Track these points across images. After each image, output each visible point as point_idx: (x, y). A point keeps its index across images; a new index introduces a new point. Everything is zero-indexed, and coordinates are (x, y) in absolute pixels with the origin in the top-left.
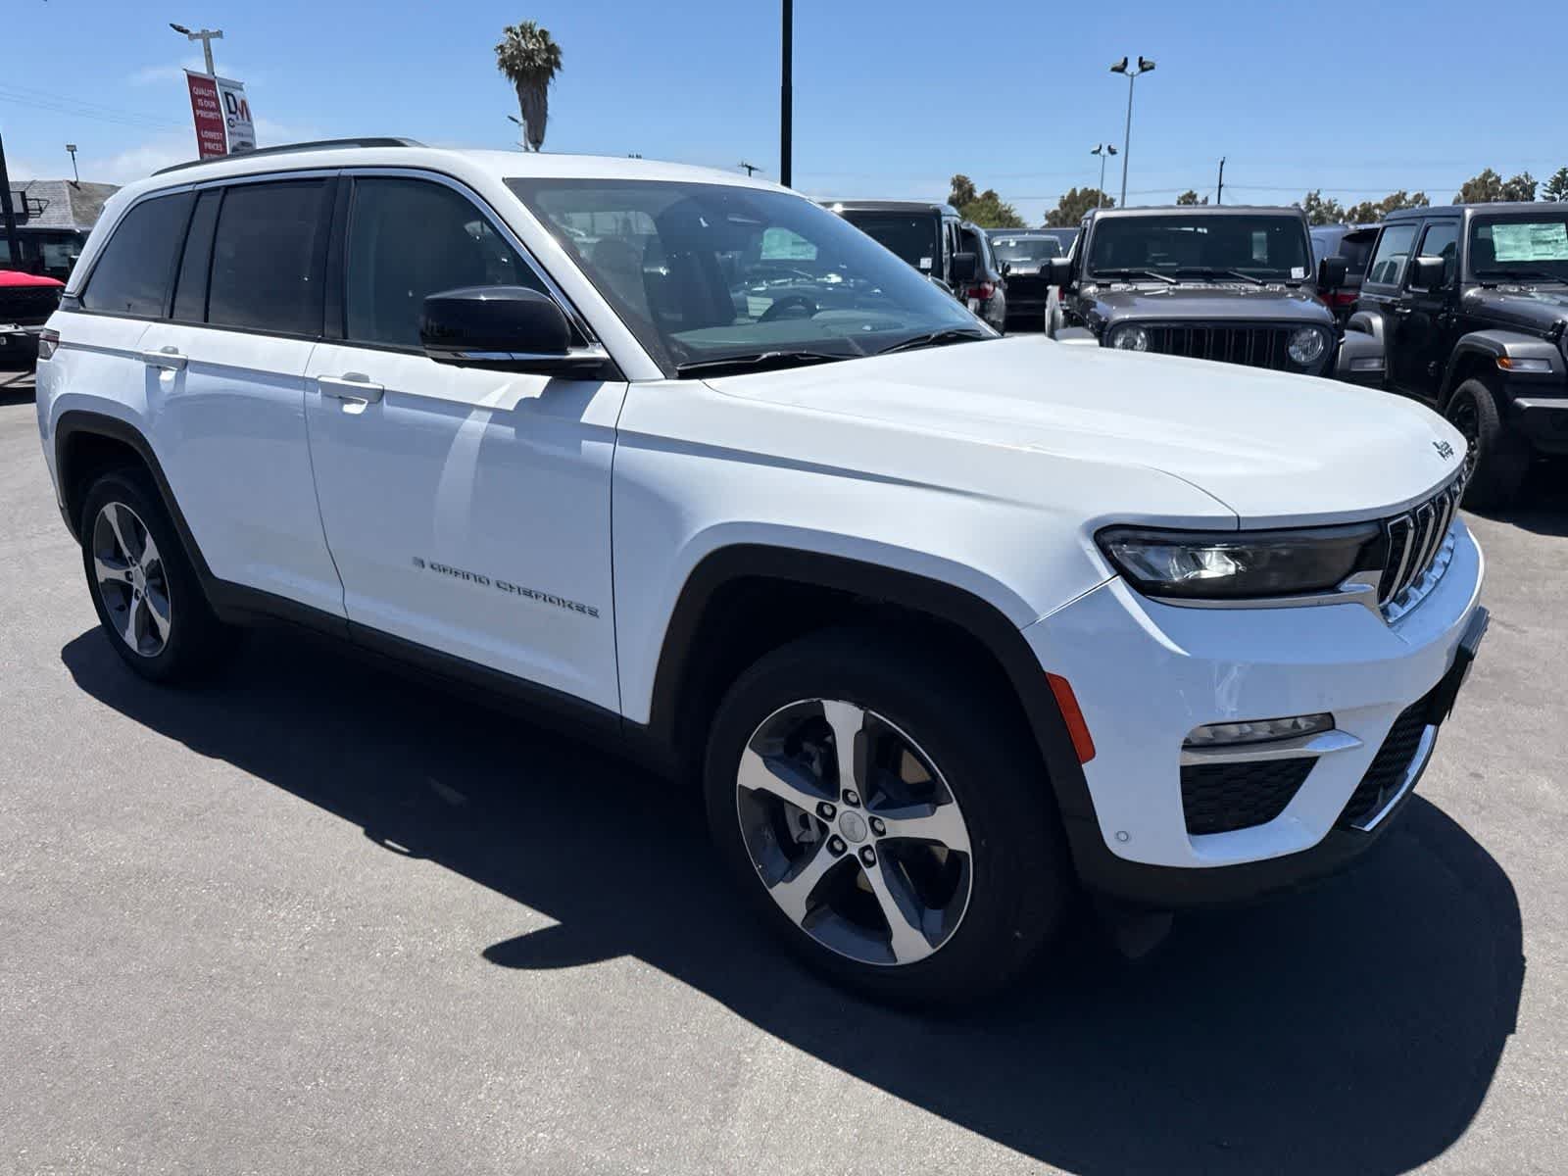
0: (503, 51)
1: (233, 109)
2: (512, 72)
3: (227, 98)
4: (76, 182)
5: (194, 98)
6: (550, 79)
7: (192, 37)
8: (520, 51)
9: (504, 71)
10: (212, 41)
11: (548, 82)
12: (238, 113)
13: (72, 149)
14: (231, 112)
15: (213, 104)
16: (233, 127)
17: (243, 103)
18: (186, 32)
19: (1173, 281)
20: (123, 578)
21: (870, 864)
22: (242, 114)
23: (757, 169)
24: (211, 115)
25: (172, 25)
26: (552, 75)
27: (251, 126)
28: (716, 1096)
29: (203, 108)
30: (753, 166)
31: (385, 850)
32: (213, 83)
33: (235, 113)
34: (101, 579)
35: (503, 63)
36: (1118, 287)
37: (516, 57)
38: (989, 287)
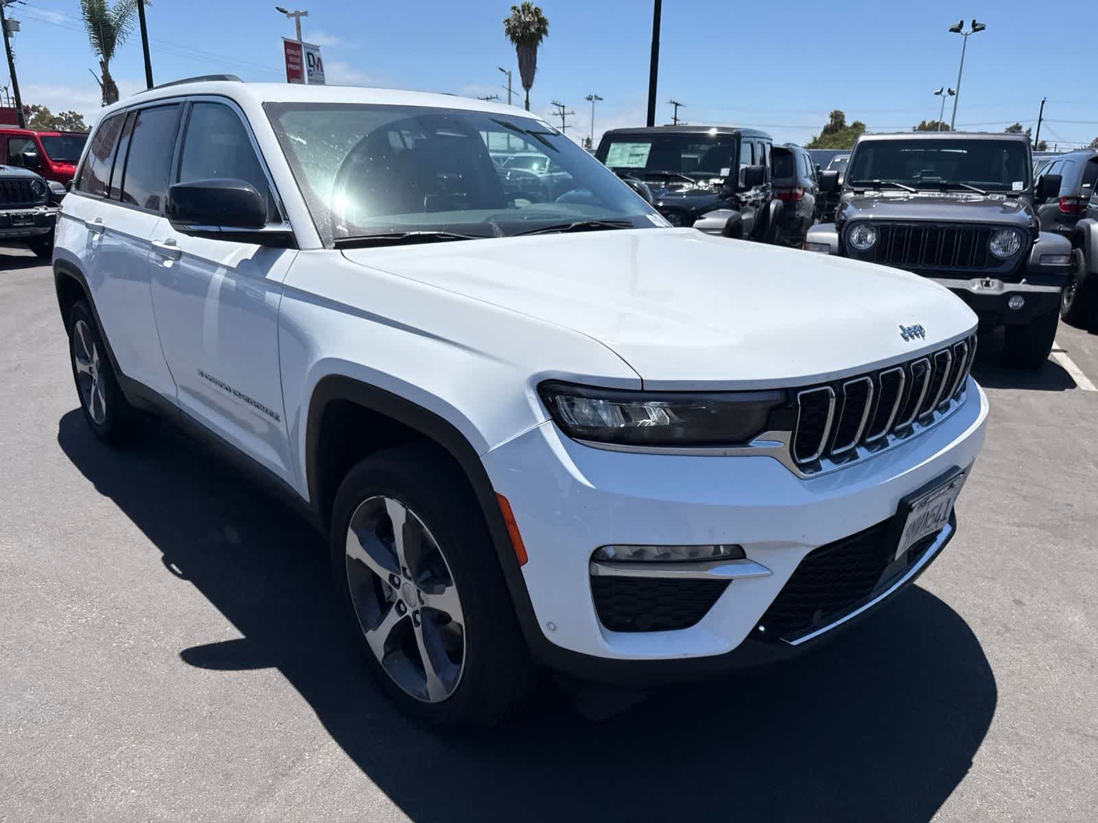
0: (509, 24)
1: (312, 63)
2: (514, 38)
3: (309, 58)
5: (287, 56)
6: (540, 42)
7: (289, 16)
8: (521, 23)
9: (509, 37)
10: (302, 18)
11: (538, 44)
12: (315, 66)
14: (310, 66)
15: (299, 61)
16: (311, 75)
17: (319, 59)
18: (285, 12)
19: (913, 190)
20: (87, 371)
21: (418, 624)
22: (318, 66)
23: (681, 105)
24: (297, 68)
25: (277, 8)
26: (541, 38)
27: (323, 75)
28: (267, 782)
29: (292, 63)
30: (678, 103)
31: (167, 571)
32: (300, 46)
33: (313, 66)
34: (79, 372)
35: (508, 31)
36: (869, 194)
37: (517, 27)
38: (800, 192)
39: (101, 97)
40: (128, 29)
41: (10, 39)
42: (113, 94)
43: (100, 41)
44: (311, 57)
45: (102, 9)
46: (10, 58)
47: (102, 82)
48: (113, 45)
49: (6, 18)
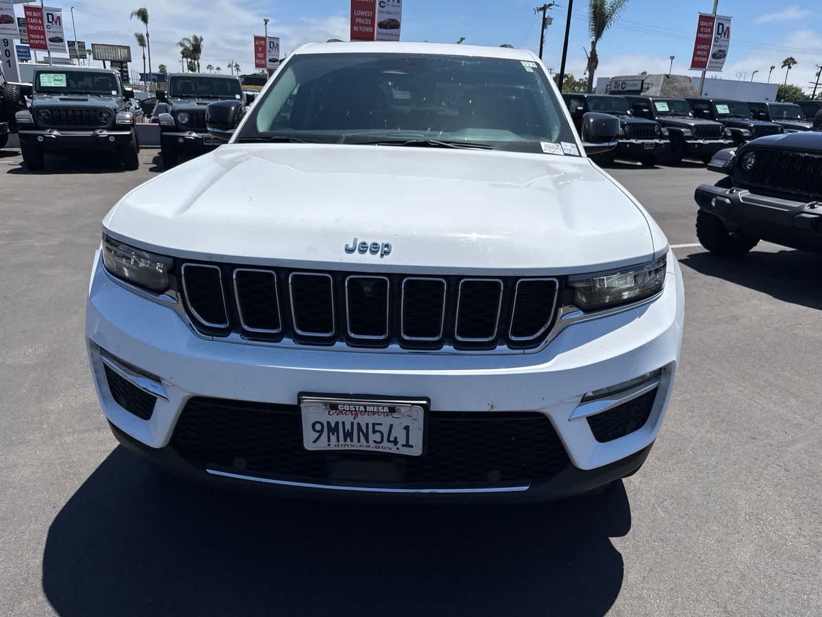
1: (720, 32)
4: (669, 75)
5: (699, 27)
12: (723, 34)
13: (672, 58)
15: (710, 30)
16: (717, 42)
17: (728, 28)
24: (706, 36)
27: (728, 41)
29: (704, 33)
32: (714, 18)
33: (720, 34)
39: (586, 66)
40: (615, 17)
41: (545, 30)
42: (594, 64)
43: (596, 27)
44: (721, 26)
45: (602, 4)
46: (542, 43)
47: (589, 56)
48: (603, 29)
49: (546, 17)
